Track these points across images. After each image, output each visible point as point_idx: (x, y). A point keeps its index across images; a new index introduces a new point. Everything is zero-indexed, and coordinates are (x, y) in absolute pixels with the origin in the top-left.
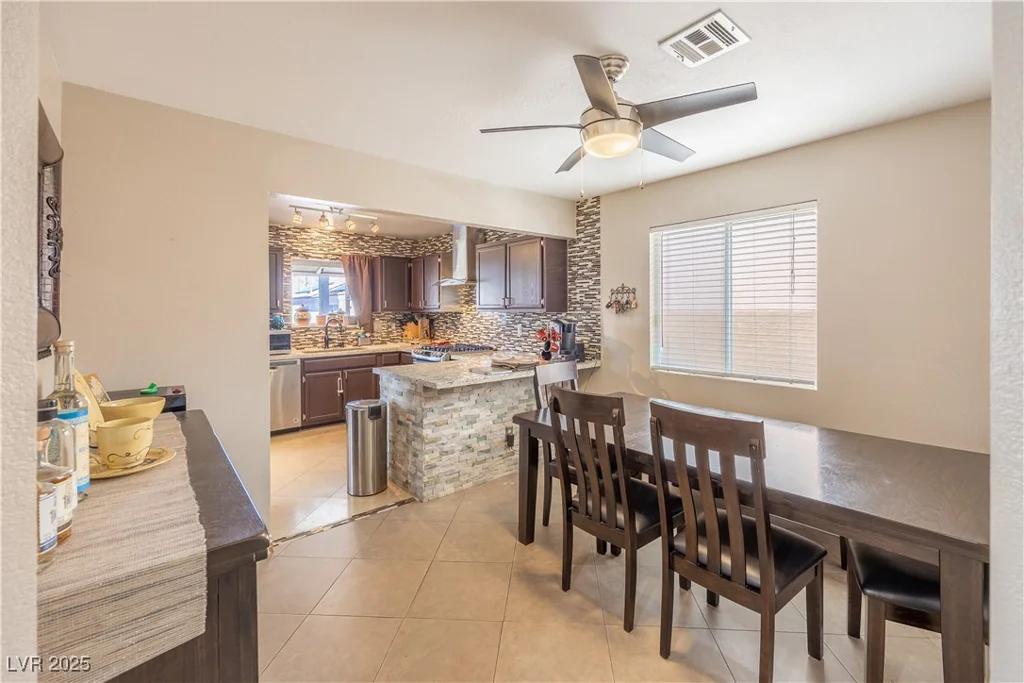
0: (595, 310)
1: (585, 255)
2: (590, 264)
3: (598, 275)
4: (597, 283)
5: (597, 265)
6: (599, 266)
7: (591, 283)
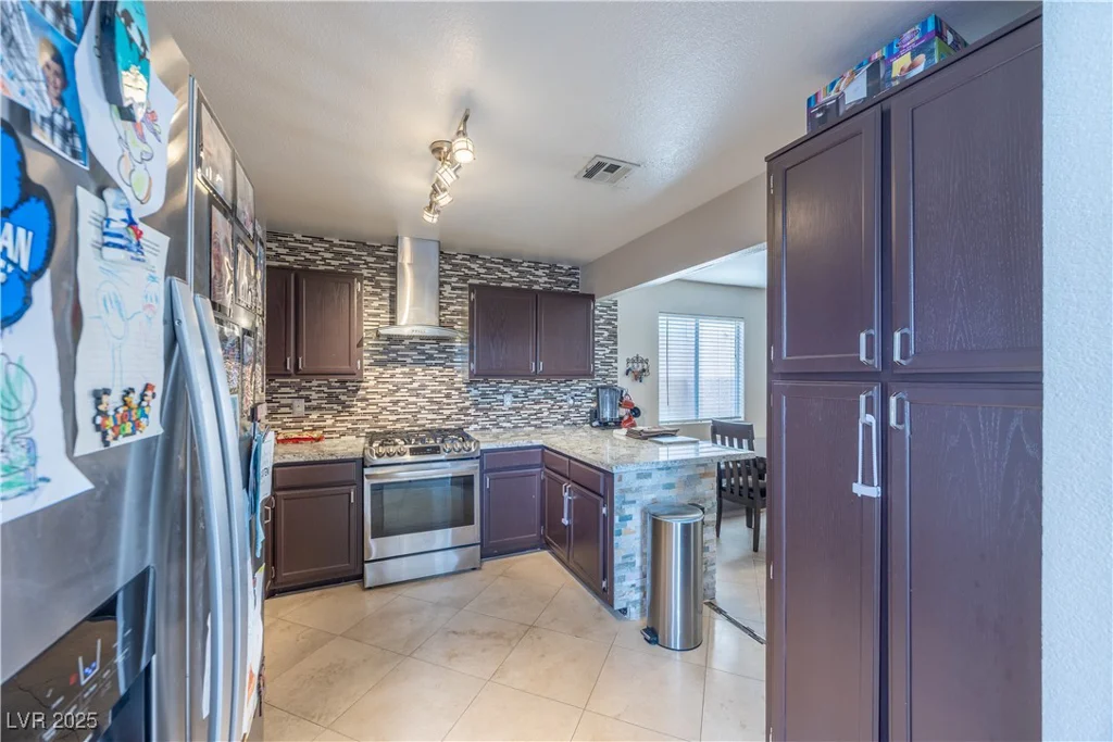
0: (611, 376)
1: (602, 324)
2: (606, 334)
3: (616, 344)
4: (614, 351)
5: (613, 336)
6: (616, 337)
7: (608, 351)
